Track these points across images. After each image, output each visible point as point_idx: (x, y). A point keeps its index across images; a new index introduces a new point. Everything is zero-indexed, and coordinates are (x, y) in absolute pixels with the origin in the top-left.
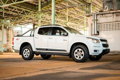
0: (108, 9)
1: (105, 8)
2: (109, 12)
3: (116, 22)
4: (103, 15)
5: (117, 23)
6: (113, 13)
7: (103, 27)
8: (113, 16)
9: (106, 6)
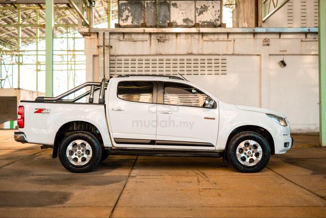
0: (130, 19)
1: (124, 17)
2: (143, 31)
3: (157, 55)
4: (126, 36)
5: (158, 58)
6: (150, 34)
7: (123, 65)
8: (151, 40)
9: (127, 11)
